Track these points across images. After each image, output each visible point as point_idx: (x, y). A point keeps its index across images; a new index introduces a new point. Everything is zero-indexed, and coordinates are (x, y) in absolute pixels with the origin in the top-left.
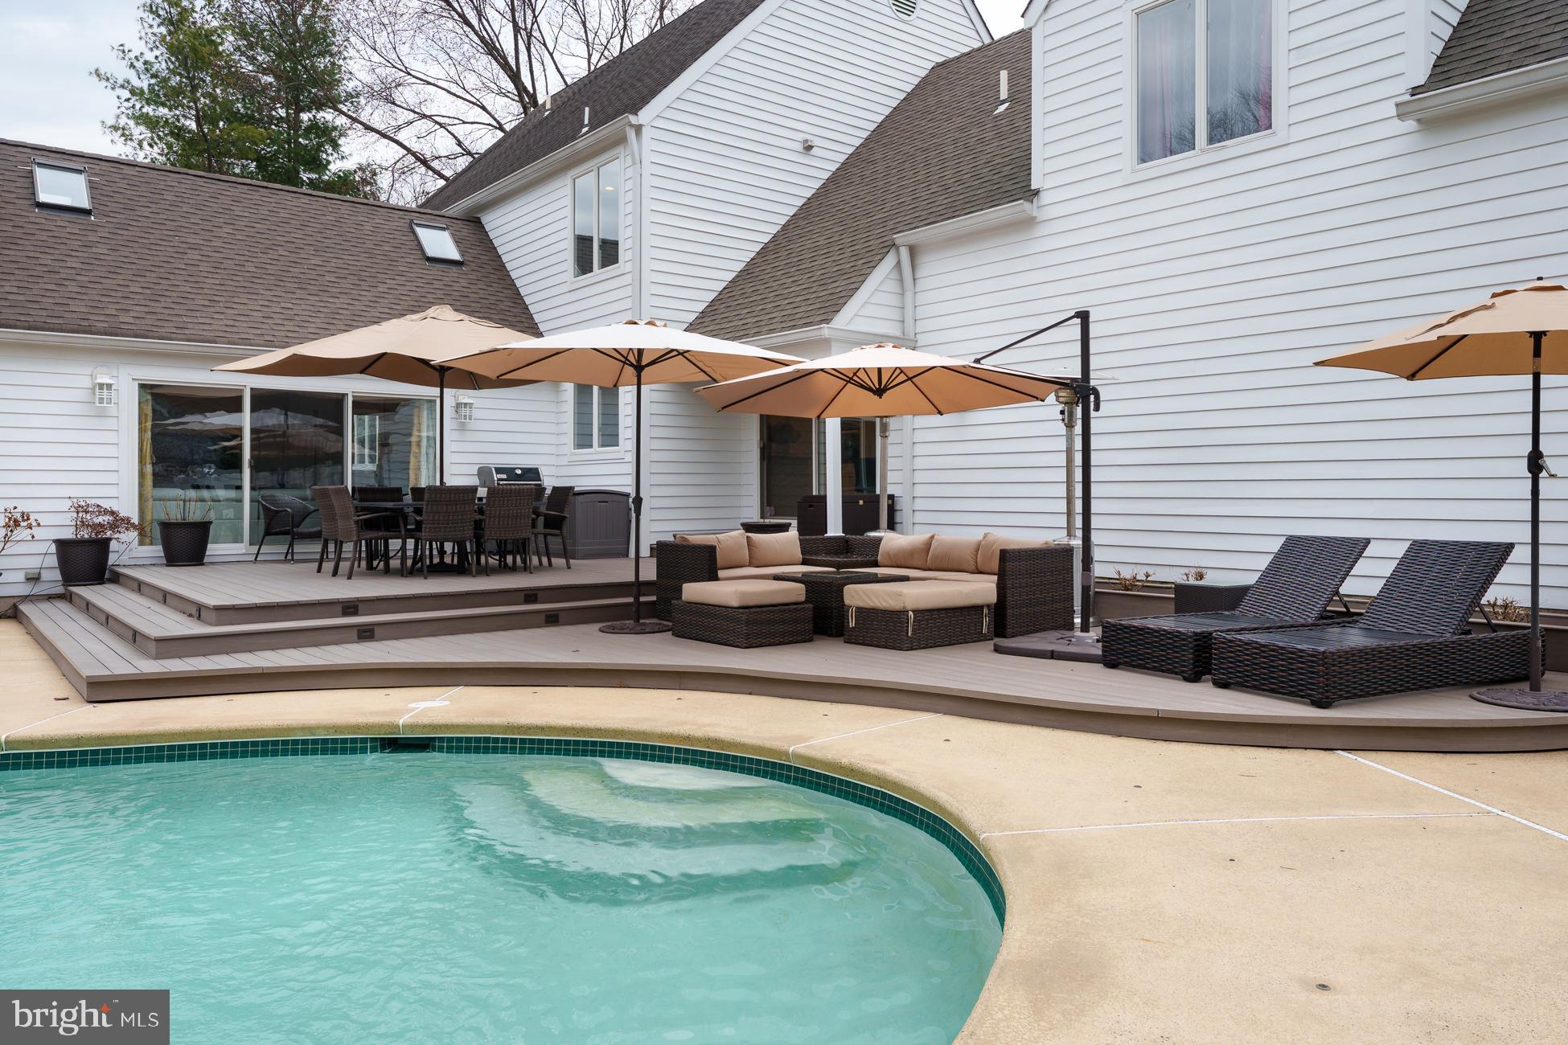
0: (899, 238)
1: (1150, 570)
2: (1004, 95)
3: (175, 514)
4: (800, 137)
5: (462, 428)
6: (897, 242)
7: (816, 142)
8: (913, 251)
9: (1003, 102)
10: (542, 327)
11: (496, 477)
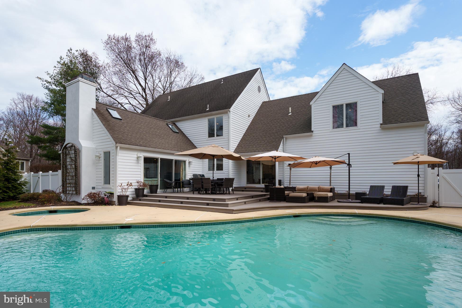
0: (284, 136)
1: (338, 191)
2: (290, 112)
3: (150, 183)
4: (248, 114)
5: (189, 166)
6: (284, 137)
7: (250, 115)
8: (286, 138)
9: (290, 113)
10: (197, 147)
11: (199, 176)
